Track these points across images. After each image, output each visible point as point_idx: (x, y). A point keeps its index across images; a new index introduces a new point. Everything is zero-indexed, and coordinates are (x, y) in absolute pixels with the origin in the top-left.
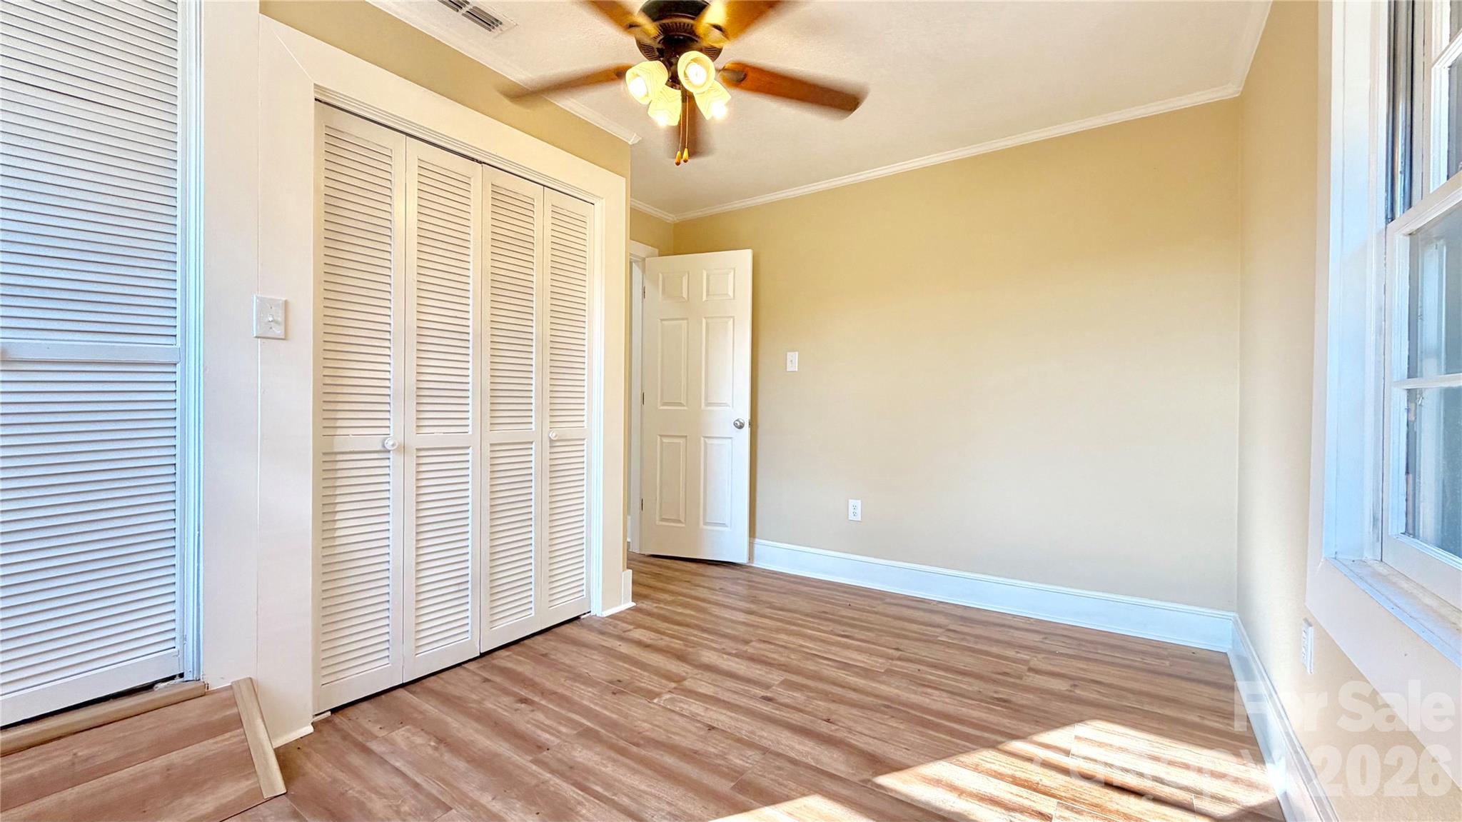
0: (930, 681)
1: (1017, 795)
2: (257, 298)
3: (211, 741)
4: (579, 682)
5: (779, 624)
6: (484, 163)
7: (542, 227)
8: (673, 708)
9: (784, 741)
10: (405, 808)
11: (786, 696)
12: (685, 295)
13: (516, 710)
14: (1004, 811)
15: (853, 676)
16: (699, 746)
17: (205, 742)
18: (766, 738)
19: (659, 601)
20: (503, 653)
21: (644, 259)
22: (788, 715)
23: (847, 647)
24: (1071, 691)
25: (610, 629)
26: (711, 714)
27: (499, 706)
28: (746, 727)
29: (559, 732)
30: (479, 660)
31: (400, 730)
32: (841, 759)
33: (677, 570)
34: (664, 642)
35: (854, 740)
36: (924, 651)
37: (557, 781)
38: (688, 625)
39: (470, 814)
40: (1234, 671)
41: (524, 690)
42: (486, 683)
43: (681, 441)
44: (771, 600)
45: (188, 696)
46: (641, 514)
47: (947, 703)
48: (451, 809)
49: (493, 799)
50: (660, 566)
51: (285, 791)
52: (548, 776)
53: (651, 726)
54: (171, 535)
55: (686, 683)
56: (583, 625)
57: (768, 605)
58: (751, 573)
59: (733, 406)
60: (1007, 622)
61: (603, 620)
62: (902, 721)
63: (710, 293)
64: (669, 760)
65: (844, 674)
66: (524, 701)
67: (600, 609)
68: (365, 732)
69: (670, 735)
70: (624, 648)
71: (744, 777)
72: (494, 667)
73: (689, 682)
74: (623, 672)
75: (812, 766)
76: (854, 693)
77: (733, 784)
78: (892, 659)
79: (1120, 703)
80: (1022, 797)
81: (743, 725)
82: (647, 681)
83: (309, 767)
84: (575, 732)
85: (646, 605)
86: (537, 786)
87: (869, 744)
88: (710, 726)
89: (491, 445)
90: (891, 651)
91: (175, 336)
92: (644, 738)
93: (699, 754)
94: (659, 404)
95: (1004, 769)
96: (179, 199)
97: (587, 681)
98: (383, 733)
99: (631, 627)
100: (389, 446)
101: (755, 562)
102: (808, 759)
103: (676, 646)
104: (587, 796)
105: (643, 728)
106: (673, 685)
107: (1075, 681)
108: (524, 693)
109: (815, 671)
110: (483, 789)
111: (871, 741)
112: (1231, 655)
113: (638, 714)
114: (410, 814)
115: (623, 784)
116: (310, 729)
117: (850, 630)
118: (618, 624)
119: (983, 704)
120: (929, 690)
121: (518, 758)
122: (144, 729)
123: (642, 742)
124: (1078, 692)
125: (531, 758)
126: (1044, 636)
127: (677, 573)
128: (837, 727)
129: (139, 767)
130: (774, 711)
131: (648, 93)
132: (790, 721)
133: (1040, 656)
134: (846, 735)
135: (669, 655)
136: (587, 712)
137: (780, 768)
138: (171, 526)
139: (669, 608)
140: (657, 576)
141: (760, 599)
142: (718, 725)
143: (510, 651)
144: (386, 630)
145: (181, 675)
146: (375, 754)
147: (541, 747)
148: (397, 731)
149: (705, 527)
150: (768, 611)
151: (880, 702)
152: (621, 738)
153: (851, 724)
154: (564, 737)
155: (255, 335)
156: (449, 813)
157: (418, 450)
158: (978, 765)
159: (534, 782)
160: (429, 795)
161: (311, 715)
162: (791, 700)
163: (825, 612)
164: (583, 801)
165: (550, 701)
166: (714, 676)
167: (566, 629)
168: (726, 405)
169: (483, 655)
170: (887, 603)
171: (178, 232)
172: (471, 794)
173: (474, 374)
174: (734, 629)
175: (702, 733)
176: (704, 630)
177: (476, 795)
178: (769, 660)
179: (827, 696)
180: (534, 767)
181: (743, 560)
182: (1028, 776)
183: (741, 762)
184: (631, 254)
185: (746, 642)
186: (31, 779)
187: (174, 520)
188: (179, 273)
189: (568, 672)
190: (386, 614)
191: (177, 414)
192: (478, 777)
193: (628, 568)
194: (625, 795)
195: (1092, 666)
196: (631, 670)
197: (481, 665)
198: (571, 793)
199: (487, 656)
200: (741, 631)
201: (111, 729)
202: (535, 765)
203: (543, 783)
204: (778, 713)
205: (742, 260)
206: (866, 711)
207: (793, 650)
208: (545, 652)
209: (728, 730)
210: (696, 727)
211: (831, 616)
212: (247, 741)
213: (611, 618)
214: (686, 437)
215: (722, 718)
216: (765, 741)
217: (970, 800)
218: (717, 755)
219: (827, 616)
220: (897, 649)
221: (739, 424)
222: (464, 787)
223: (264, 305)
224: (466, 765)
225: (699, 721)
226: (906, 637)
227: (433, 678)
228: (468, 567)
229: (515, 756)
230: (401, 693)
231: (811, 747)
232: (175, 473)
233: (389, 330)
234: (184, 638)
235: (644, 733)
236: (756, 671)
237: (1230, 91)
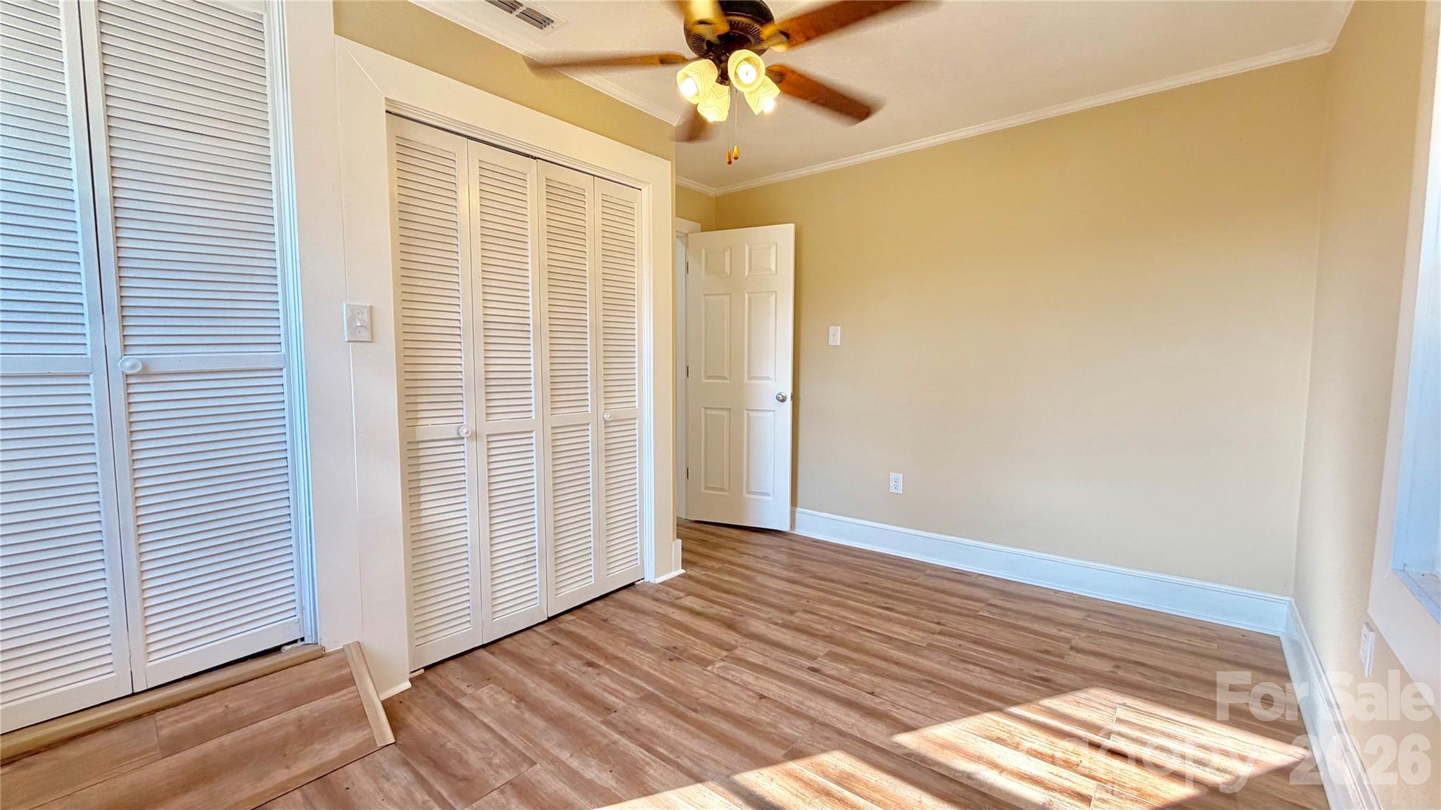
0: (971, 657)
1: (1057, 775)
2: (347, 305)
3: (331, 697)
4: (637, 647)
5: (823, 594)
6: (539, 158)
7: (593, 217)
8: (726, 676)
9: (830, 712)
10: (496, 761)
11: (832, 668)
12: (727, 270)
13: (585, 673)
14: (1043, 790)
15: (894, 650)
16: (752, 714)
17: (326, 697)
18: (813, 709)
19: (707, 568)
20: (568, 617)
21: (687, 235)
22: (833, 687)
23: (889, 620)
24: (1113, 672)
25: (663, 596)
26: (761, 683)
27: (568, 668)
28: (794, 697)
29: (623, 695)
30: (547, 623)
31: (485, 688)
32: (885, 731)
33: (721, 536)
34: (715, 610)
35: (897, 713)
36: (967, 627)
37: (627, 742)
38: (735, 594)
39: (553, 769)
40: (1286, 656)
41: (590, 654)
42: (555, 646)
43: (725, 413)
44: (814, 569)
45: (308, 658)
46: (687, 482)
47: (989, 681)
48: (536, 763)
49: (571, 756)
50: (707, 533)
51: (394, 741)
52: (617, 736)
53: (706, 693)
54: (287, 519)
55: (738, 652)
56: (638, 593)
57: (811, 575)
58: (794, 541)
59: (775, 380)
60: (1048, 598)
61: (656, 587)
62: (943, 697)
63: (753, 268)
64: (725, 727)
65: (886, 647)
66: (590, 664)
67: (653, 577)
68: (457, 690)
69: (724, 702)
70: (677, 615)
71: (794, 746)
72: (561, 630)
73: (740, 650)
74: (680, 639)
75: (857, 737)
76: (896, 667)
77: (784, 752)
78: (933, 634)
79: (1166, 686)
80: (1062, 777)
81: (792, 695)
82: (700, 649)
83: (410, 719)
84: (638, 696)
85: (694, 572)
86: (608, 745)
87: (913, 719)
88: (762, 695)
89: (552, 428)
90: (933, 625)
91: (280, 343)
92: (702, 704)
93: (752, 722)
94: (703, 378)
95: (1044, 748)
96: (276, 218)
97: (645, 646)
98: (470, 691)
99: (682, 594)
100: (463, 432)
101: (797, 530)
102: (854, 731)
103: (726, 615)
104: (653, 757)
105: (700, 694)
106: (725, 653)
107: (1118, 661)
108: (589, 656)
109: (858, 644)
110: (560, 746)
111: (914, 715)
112: (1282, 639)
113: (694, 681)
114: (500, 767)
115: (685, 748)
116: (408, 685)
117: (892, 602)
118: (670, 591)
119: (1023, 682)
120: (971, 667)
121: (590, 719)
122: (278, 685)
123: (699, 708)
124: (1121, 673)
125: (601, 719)
126: (1087, 613)
127: (721, 540)
128: (881, 700)
129: (276, 718)
130: (819, 682)
131: (698, 92)
132: (836, 692)
133: (1083, 635)
134: (889, 708)
135: (719, 623)
136: (647, 677)
137: (828, 738)
138: (286, 511)
139: (716, 575)
140: (703, 542)
141: (804, 568)
142: (768, 693)
143: (574, 615)
144: (467, 598)
145: (302, 639)
146: (467, 710)
147: (609, 709)
148: (482, 690)
149: (748, 496)
150: (811, 581)
151: (921, 676)
152: (681, 703)
153: (894, 698)
154: (629, 701)
155: (346, 340)
156: (534, 767)
157: (488, 435)
158: (1018, 744)
159: (605, 742)
160: (515, 750)
161: (408, 672)
162: (837, 672)
163: (867, 583)
164: (651, 761)
165: (616, 666)
166: (762, 645)
167: (623, 595)
168: (768, 378)
169: (550, 619)
170: (927, 575)
171: (277, 248)
172: (551, 750)
173: (534, 362)
174: (781, 599)
175: (754, 701)
176: (751, 599)
177: (556, 752)
178: (812, 631)
179: (872, 670)
180: (604, 728)
181: (785, 528)
182: (1068, 757)
183: (791, 731)
184: (677, 232)
185: (792, 612)
186: (196, 726)
187: (289, 506)
188: (280, 286)
189: (628, 638)
190: (466, 584)
191: (286, 413)
192: (556, 735)
193: (678, 538)
194: (687, 757)
195: (1138, 647)
196: (685, 637)
197: (549, 628)
198: (639, 754)
199: (554, 620)
200: (787, 601)
201: (252, 685)
202: (606, 726)
203: (613, 743)
204: (822, 684)
205: (784, 234)
206: (908, 685)
207: (837, 622)
208: (605, 617)
209: (778, 699)
210: (748, 695)
211: (872, 587)
212: (360, 696)
213: (664, 585)
214: (730, 409)
215: (774, 688)
216: (812, 711)
217: (1011, 778)
218: (768, 723)
219: (868, 586)
220: (939, 623)
221: (781, 398)
222: (548, 745)
223: (354, 311)
224: (545, 724)
225: (750, 690)
226: (947, 611)
227: (508, 640)
228: (535, 541)
229: (587, 717)
230: (482, 653)
231: (856, 720)
232: (287, 466)
233: (459, 325)
234: (303, 608)
235: (701, 700)
236: (802, 642)
237: (1321, 46)
